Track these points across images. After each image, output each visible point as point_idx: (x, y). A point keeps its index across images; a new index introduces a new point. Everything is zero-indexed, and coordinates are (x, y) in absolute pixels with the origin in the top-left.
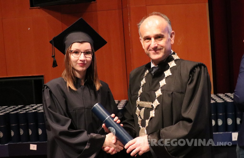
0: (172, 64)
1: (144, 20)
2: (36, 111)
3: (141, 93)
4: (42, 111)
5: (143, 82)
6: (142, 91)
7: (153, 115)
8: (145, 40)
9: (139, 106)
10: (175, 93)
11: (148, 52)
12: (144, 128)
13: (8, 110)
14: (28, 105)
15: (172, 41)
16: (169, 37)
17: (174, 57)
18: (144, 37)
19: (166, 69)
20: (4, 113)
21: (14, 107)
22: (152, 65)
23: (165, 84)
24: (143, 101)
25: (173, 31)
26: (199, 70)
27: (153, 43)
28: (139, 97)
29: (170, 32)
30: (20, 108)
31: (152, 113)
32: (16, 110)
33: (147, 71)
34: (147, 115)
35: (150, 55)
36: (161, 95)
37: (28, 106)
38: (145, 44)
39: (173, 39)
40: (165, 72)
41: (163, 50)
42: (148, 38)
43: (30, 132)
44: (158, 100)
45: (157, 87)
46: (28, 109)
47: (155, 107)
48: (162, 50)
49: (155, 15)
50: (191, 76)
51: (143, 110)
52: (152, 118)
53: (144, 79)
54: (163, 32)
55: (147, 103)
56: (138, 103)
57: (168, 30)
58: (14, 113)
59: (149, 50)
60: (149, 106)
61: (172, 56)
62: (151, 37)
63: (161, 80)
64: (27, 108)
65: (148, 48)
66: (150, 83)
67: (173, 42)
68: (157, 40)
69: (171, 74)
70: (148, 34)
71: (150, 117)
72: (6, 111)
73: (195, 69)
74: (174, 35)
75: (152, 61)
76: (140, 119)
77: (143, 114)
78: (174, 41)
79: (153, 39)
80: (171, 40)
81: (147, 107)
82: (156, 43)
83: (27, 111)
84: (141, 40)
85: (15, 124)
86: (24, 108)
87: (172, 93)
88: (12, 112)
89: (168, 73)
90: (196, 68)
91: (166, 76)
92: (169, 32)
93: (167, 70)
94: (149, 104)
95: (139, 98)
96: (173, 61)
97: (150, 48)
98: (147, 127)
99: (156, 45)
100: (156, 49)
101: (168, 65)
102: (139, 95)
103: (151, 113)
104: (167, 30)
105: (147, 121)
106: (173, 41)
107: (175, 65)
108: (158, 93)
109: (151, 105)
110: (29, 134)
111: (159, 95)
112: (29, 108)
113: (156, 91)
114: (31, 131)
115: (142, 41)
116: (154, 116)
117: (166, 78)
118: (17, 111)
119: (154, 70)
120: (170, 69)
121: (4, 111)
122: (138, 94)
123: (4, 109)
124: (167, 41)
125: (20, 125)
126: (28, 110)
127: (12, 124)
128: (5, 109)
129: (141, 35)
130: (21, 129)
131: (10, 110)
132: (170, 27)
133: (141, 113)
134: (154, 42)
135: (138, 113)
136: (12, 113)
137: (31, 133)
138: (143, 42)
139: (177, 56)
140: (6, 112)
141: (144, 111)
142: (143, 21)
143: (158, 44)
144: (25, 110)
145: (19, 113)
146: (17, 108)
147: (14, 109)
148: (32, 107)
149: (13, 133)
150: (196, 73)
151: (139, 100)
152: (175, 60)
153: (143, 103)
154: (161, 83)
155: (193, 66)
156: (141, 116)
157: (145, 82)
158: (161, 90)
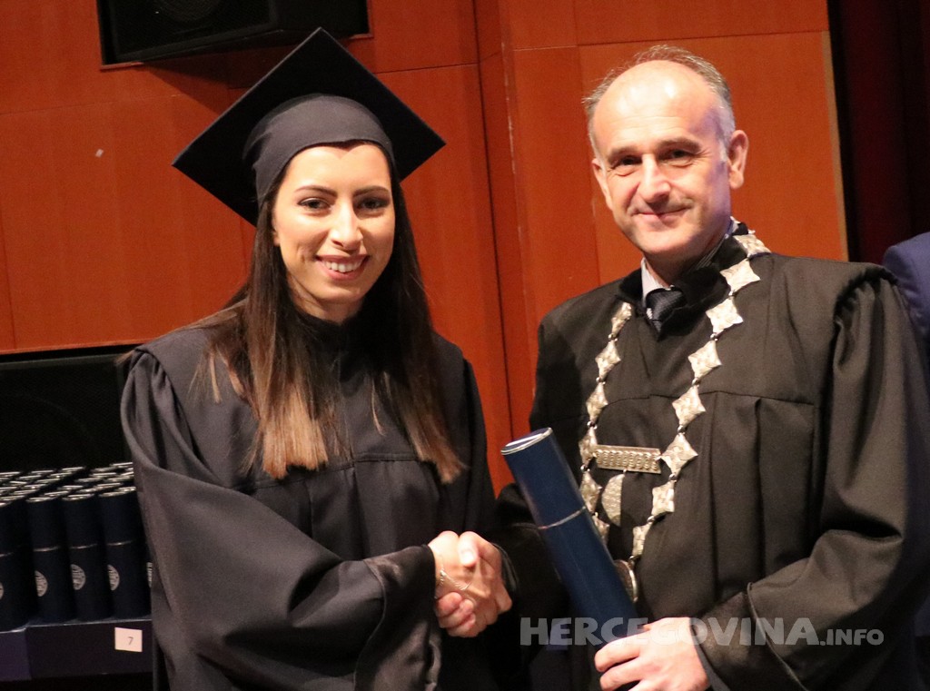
0: (739, 276)
3: (603, 409)
5: (608, 358)
6: (607, 396)
7: (667, 504)
8: (614, 168)
10: (771, 402)
11: (627, 220)
12: (626, 563)
13: (23, 485)
14: (102, 467)
15: (736, 176)
16: (723, 157)
17: (745, 246)
19: (716, 300)
20: (6, 499)
21: (44, 477)
23: (718, 363)
25: (740, 132)
26: (872, 296)
27: (649, 179)
28: (591, 425)
30: (69, 480)
31: (663, 496)
32: (53, 487)
33: (626, 310)
35: (635, 232)
36: (699, 416)
37: (101, 470)
39: (739, 167)
40: (709, 313)
41: (696, 212)
42: (628, 158)
43: (114, 579)
44: (689, 439)
45: (680, 380)
46: (101, 482)
47: (675, 471)
50: (840, 323)
51: (615, 484)
52: (661, 518)
53: (611, 347)
54: (696, 131)
55: (634, 453)
57: (718, 125)
58: (47, 501)
59: (631, 209)
60: (646, 466)
61: (737, 242)
62: (642, 154)
64: (98, 476)
65: (628, 202)
67: (737, 179)
68: (666, 167)
70: (627, 137)
71: (655, 512)
72: (13, 491)
73: (855, 296)
74: (743, 148)
75: (647, 268)
76: (601, 523)
77: (619, 501)
79: (649, 162)
80: (730, 170)
81: (637, 470)
82: (661, 177)
83: (97, 493)
84: (598, 168)
85: (50, 546)
86: (86, 480)
87: (758, 404)
88: (36, 494)
89: (723, 316)
90: (858, 290)
91: (717, 330)
92: (720, 132)
93: (721, 301)
94: (649, 455)
95: (591, 432)
96: (745, 264)
98: (638, 559)
99: (665, 188)
100: (661, 206)
101: (724, 280)
102: (592, 417)
103: (660, 497)
104: (710, 124)
105: (640, 533)
106: (740, 175)
107: (757, 278)
108: (688, 406)
109: (658, 458)
110: (107, 584)
111: (692, 417)
112: (106, 478)
113: (676, 397)
114: (117, 575)
115: (602, 175)
116: (671, 507)
117: (719, 337)
118: (58, 493)
119: (662, 304)
120: (732, 298)
121: (6, 494)
122: (588, 415)
124: (710, 172)
125: (73, 548)
126: (100, 487)
127: (44, 547)
128: (11, 486)
129: (598, 148)
130: (73, 566)
131: (27, 486)
132: (725, 112)
133: (606, 497)
134: (656, 174)
135: (591, 498)
136: (38, 500)
137: (118, 580)
138: (607, 178)
139: (759, 242)
140: (14, 498)
141: (620, 488)
142: (608, 85)
143: (672, 186)
144: (91, 485)
145: (65, 499)
146: (58, 476)
147: (46, 482)
148: (119, 472)
149: (42, 583)
150: (860, 313)
151: (591, 438)
152: (752, 259)
153: (614, 452)
154: (698, 363)
155: (848, 279)
156: (607, 511)
157: (616, 358)
158: (699, 395)
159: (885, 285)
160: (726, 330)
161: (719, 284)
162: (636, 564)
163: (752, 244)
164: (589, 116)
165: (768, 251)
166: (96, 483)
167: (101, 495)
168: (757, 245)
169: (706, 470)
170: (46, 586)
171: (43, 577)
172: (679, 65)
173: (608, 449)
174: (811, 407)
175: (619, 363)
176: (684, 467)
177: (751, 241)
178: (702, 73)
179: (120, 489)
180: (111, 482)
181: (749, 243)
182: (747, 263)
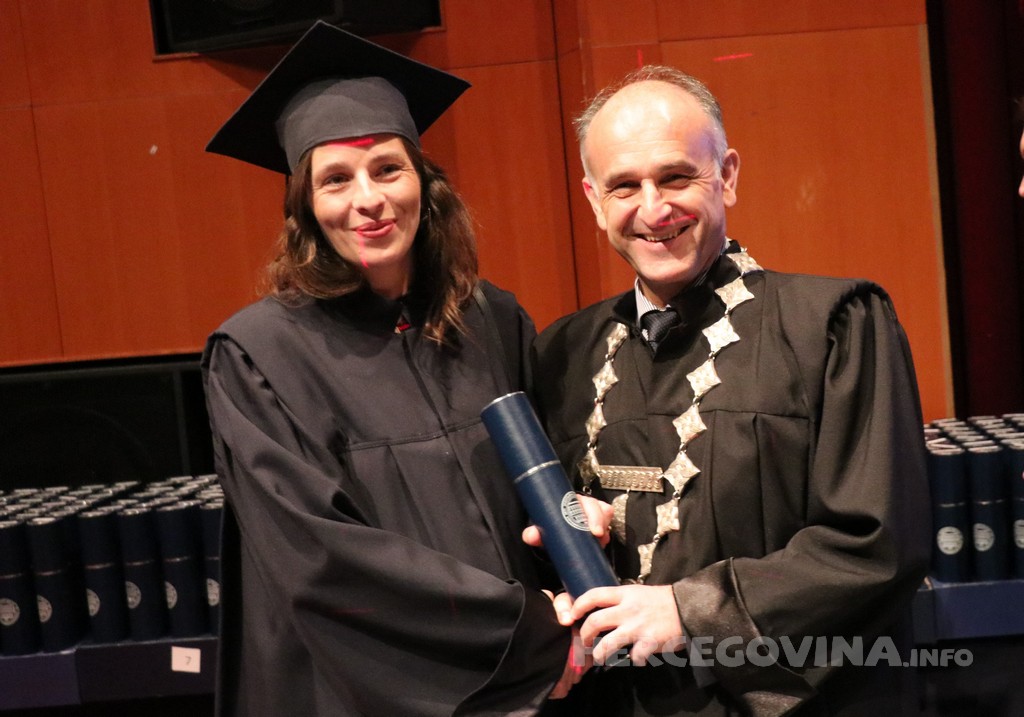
0: (734, 294)
1: (604, 102)
2: (196, 506)
3: (602, 429)
4: (218, 505)
5: (606, 378)
6: (606, 417)
7: (672, 522)
8: (612, 191)
10: (767, 417)
13: (73, 501)
14: (158, 481)
15: (729, 195)
16: (718, 176)
17: (739, 264)
18: (607, 175)
20: (56, 514)
21: (96, 492)
22: (645, 305)
23: (718, 381)
25: (732, 151)
26: (863, 312)
27: (650, 203)
28: (591, 446)
29: (720, 154)
30: (123, 495)
31: (668, 514)
32: (107, 502)
33: (621, 330)
36: (700, 434)
37: (158, 484)
38: (610, 208)
39: (731, 186)
40: (705, 332)
42: (627, 183)
43: (172, 596)
44: (690, 456)
45: (680, 398)
46: (158, 496)
47: (678, 488)
50: (833, 338)
51: (620, 504)
52: (666, 537)
53: (608, 367)
54: (694, 153)
55: (638, 472)
56: (587, 473)
57: (713, 146)
58: (101, 517)
60: (650, 485)
61: (730, 260)
63: (692, 368)
64: (155, 491)
66: (646, 380)
67: (730, 198)
69: (736, 338)
70: (624, 163)
71: (660, 530)
72: (61, 508)
73: (847, 312)
74: (735, 166)
75: (640, 288)
77: (623, 521)
78: (737, 193)
79: (648, 187)
81: (641, 489)
82: (662, 200)
83: (155, 508)
84: (590, 188)
85: (104, 562)
86: (141, 495)
87: (755, 420)
88: (90, 508)
89: (720, 334)
90: (849, 306)
91: (715, 348)
93: (717, 320)
94: (652, 473)
95: (592, 454)
98: (646, 578)
101: (718, 298)
102: (592, 438)
103: (664, 516)
104: (704, 146)
105: (646, 552)
106: (732, 194)
107: (751, 296)
108: (689, 424)
109: (661, 477)
110: (165, 602)
111: (694, 434)
112: (163, 493)
113: (676, 414)
114: (175, 592)
115: (595, 194)
116: (676, 525)
117: (717, 355)
118: (112, 508)
119: (657, 325)
120: (728, 316)
121: (55, 509)
122: (587, 435)
123: (55, 498)
125: (128, 564)
126: (158, 501)
127: (93, 564)
128: (60, 501)
129: (591, 170)
130: (129, 584)
131: (78, 501)
132: (719, 133)
134: (657, 199)
136: (90, 515)
137: (176, 597)
138: (603, 199)
139: (752, 260)
140: (64, 513)
141: (624, 508)
144: (147, 499)
145: (122, 514)
146: (110, 492)
147: (98, 497)
148: (177, 486)
149: (94, 602)
150: (852, 329)
151: (592, 459)
152: (745, 277)
153: (617, 472)
154: (697, 382)
155: (839, 296)
157: (612, 379)
158: (700, 413)
159: (875, 300)
160: (723, 349)
161: (713, 304)
163: (745, 262)
164: (581, 137)
165: (761, 268)
166: (151, 498)
167: (158, 510)
168: (750, 263)
169: (708, 487)
170: (98, 606)
171: (95, 595)
172: (672, 86)
173: (612, 470)
174: (806, 421)
175: (616, 383)
176: (687, 485)
177: (743, 258)
178: (695, 94)
179: (179, 503)
180: (169, 496)
181: (741, 260)
182: (741, 281)
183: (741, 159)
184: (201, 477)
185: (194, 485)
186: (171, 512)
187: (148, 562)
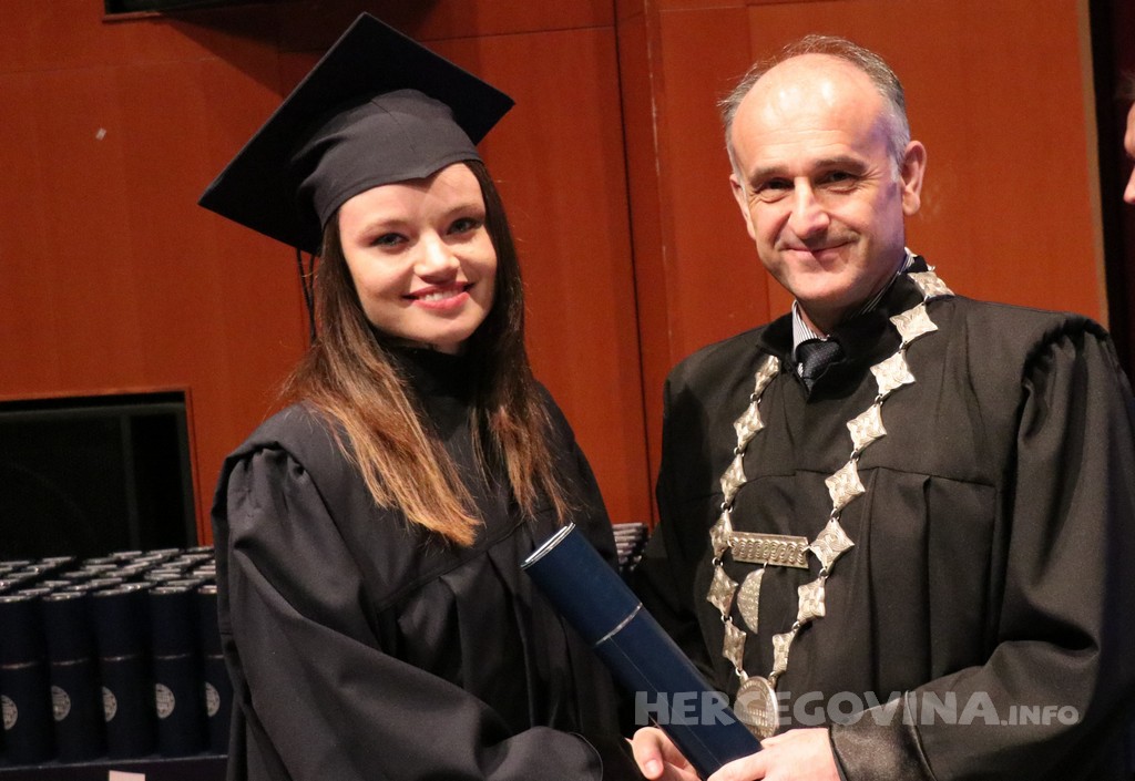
0: (914, 324)
2: (144, 590)
3: (741, 487)
4: (174, 589)
5: (749, 423)
6: (746, 472)
7: (816, 606)
8: (758, 192)
9: (726, 556)
10: (943, 482)
11: (775, 255)
12: (765, 680)
14: (98, 556)
15: (911, 199)
16: (895, 175)
17: (922, 286)
18: (752, 172)
21: (17, 570)
22: (802, 332)
23: (883, 432)
24: (753, 530)
25: (916, 143)
26: (1072, 354)
27: (802, 208)
28: (726, 507)
29: (898, 148)
30: (54, 574)
31: (812, 597)
32: (30, 583)
33: (772, 364)
34: (778, 607)
35: (785, 271)
36: (857, 498)
37: (97, 561)
38: (760, 214)
39: (915, 188)
40: (874, 370)
41: (860, 248)
42: (776, 181)
43: (111, 706)
44: (844, 526)
45: (836, 452)
46: (96, 576)
47: (826, 564)
48: (852, 249)
49: (817, 51)
50: (1030, 387)
51: (754, 581)
52: (808, 625)
53: (753, 408)
55: (777, 542)
56: (719, 540)
57: (889, 138)
58: (21, 601)
59: (779, 244)
60: (791, 558)
61: (912, 282)
62: (794, 177)
64: (92, 570)
65: (775, 235)
66: (796, 427)
68: (825, 193)
69: (910, 379)
71: (801, 616)
73: (1051, 353)
74: (920, 163)
75: (798, 310)
76: (737, 630)
77: (757, 602)
78: (922, 197)
79: (802, 187)
80: (903, 192)
81: (780, 564)
82: (817, 207)
83: (92, 591)
84: (738, 186)
85: (24, 661)
86: (75, 575)
87: (927, 484)
89: (891, 373)
90: (1054, 347)
91: (883, 391)
93: (889, 356)
94: (794, 544)
95: (725, 516)
96: (921, 308)
97: (789, 235)
98: (780, 676)
99: (823, 220)
100: (818, 243)
101: (894, 328)
102: (727, 497)
103: (807, 598)
104: (879, 137)
105: (782, 644)
106: (915, 197)
107: (934, 327)
108: (845, 484)
109: (806, 549)
110: (101, 713)
111: (848, 498)
112: (104, 572)
113: (830, 472)
114: (114, 700)
115: (743, 197)
116: (821, 610)
117: (885, 399)
118: (37, 591)
119: (815, 359)
120: (903, 352)
122: (722, 494)
124: (879, 198)
125: (55, 664)
126: (95, 583)
127: (14, 663)
129: (737, 164)
130: (56, 689)
132: (897, 120)
133: (742, 597)
134: (811, 202)
135: (723, 598)
136: (8, 599)
137: (115, 707)
138: (749, 203)
139: (939, 281)
141: (759, 586)
142: (753, 83)
143: (831, 217)
144: (81, 581)
145: (46, 599)
146: (36, 569)
147: (21, 575)
148: (121, 563)
150: (1055, 375)
151: (725, 524)
152: (929, 304)
153: (753, 540)
154: (858, 432)
155: (1042, 333)
156: (744, 614)
157: (757, 424)
158: (858, 471)
159: (1091, 340)
160: (894, 392)
161: (887, 335)
162: (777, 681)
163: (930, 284)
164: (726, 123)
165: (951, 293)
166: (88, 579)
167: (95, 594)
168: (937, 285)
169: (864, 564)
170: (16, 716)
171: (11, 702)
173: (746, 537)
174: (993, 490)
175: (762, 430)
176: (837, 561)
177: (930, 280)
178: (867, 70)
179: (122, 586)
180: (110, 577)
181: (926, 282)
182: (924, 308)
183: (928, 153)
184: (152, 553)
185: (143, 563)
186: (112, 597)
187: (80, 661)
